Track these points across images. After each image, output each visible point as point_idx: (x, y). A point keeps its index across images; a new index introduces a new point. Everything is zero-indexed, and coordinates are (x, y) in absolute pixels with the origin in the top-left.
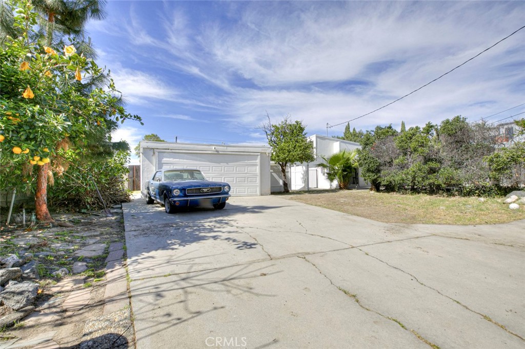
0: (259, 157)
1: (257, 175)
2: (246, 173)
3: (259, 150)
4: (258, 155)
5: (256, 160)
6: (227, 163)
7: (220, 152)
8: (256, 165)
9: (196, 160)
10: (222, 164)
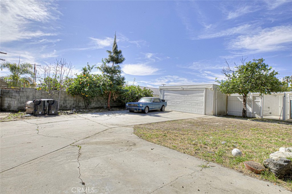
0: (205, 91)
1: (203, 102)
2: (197, 101)
3: (205, 87)
4: (204, 90)
5: (203, 93)
6: (188, 95)
7: (184, 89)
8: (203, 96)
9: (175, 93)
10: (185, 95)
